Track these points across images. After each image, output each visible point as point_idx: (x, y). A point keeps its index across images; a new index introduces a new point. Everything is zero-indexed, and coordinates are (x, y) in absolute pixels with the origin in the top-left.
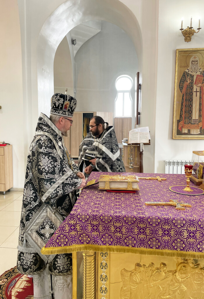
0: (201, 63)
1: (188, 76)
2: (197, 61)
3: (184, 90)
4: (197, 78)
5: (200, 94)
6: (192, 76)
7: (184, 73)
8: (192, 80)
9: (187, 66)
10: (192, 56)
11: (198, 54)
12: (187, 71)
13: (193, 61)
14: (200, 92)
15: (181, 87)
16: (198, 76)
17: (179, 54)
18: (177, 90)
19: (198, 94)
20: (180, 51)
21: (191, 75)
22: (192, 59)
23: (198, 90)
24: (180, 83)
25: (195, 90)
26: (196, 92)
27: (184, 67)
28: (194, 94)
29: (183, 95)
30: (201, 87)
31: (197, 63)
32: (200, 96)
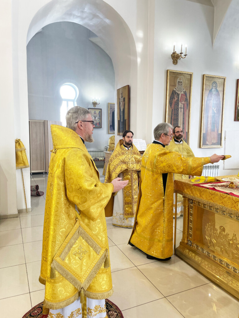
0: (184, 84)
1: (175, 94)
2: (181, 82)
3: (173, 106)
4: (181, 96)
5: (183, 110)
6: (178, 95)
7: (173, 91)
8: (178, 98)
9: (175, 86)
10: (178, 77)
12: (175, 90)
13: (179, 82)
14: (184, 108)
15: (171, 103)
16: (182, 94)
17: (170, 74)
18: (168, 106)
19: (182, 109)
20: (170, 72)
21: (177, 93)
22: (178, 80)
23: (182, 107)
24: (170, 100)
26: (181, 108)
27: (173, 86)
29: (172, 110)
30: (184, 105)
31: (182, 84)
32: (183, 112)
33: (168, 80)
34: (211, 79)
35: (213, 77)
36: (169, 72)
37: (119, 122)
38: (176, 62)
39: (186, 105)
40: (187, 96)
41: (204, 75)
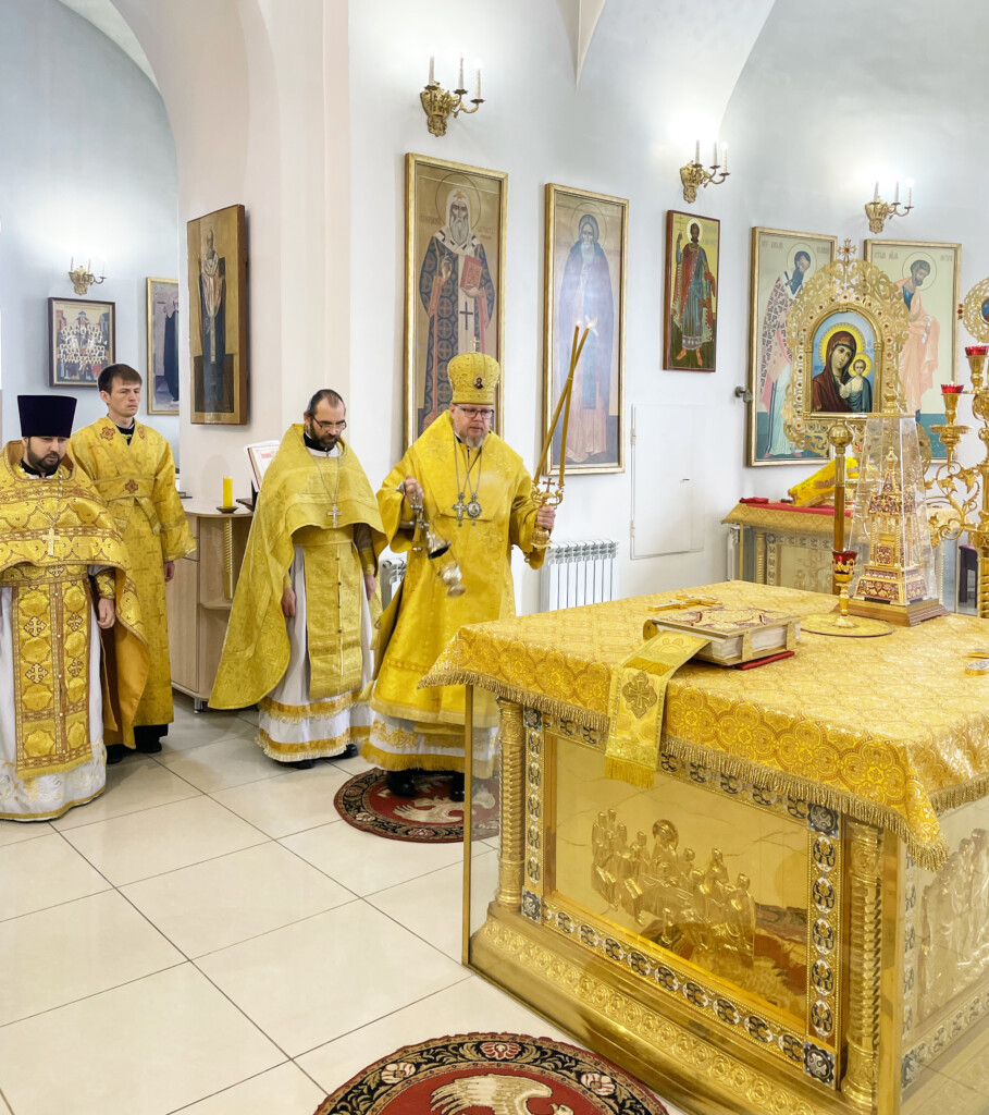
0: (475, 218)
1: (442, 254)
2: (464, 209)
3: (434, 303)
4: (466, 265)
5: (476, 322)
6: (454, 259)
7: (432, 244)
8: (455, 272)
9: (439, 221)
10: (451, 188)
11: (468, 185)
12: (440, 237)
13: (454, 207)
14: (476, 315)
15: (424, 294)
16: (467, 258)
17: (418, 173)
18: (415, 302)
19: (471, 319)
20: (418, 163)
21: (450, 253)
22: (451, 199)
23: (471, 309)
24: (422, 277)
25: (461, 308)
26: (466, 313)
27: (433, 221)
28: (461, 318)
29: (432, 319)
30: (477, 300)
31: (466, 216)
32: (476, 329)
33: (412, 196)
34: (574, 203)
35: (582, 197)
36: (412, 162)
37: (199, 363)
38: (439, 125)
39: (485, 302)
40: (486, 267)
41: (547, 188)
